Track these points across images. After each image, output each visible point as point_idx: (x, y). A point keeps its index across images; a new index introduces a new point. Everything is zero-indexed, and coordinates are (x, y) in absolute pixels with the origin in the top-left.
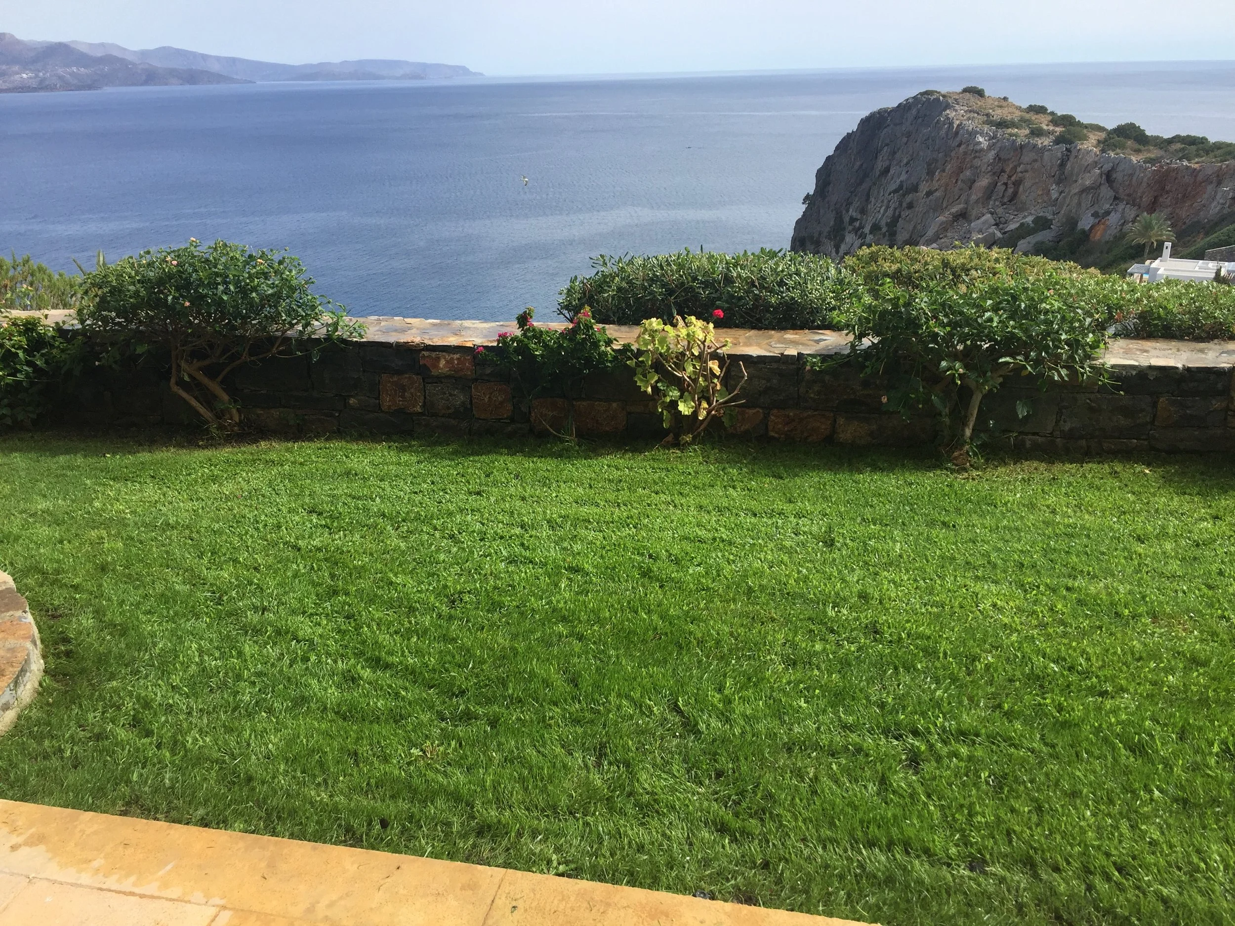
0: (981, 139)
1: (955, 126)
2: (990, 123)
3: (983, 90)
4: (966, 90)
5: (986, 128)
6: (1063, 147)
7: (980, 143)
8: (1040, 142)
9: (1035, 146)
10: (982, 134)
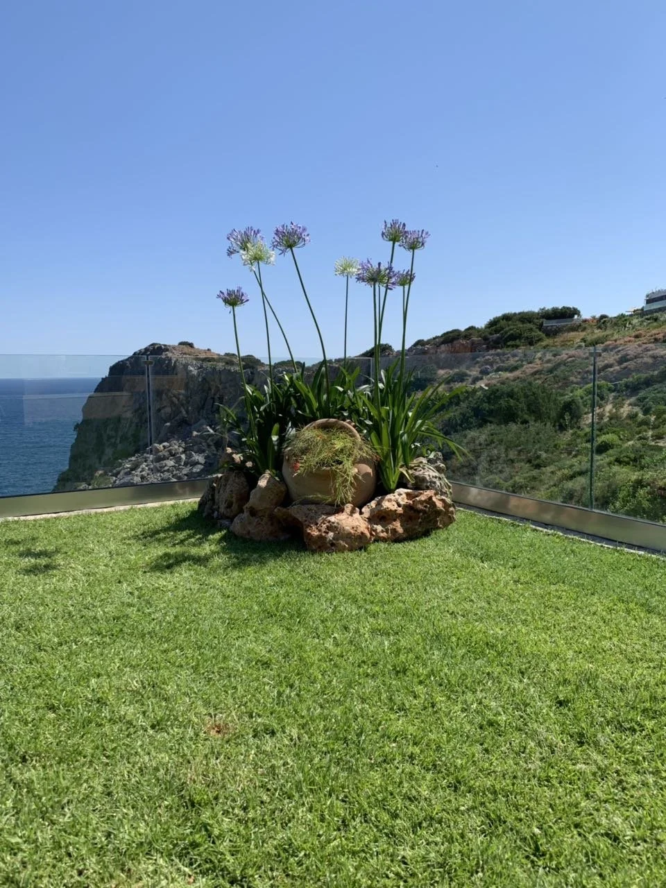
0: (192, 368)
1: (173, 362)
2: (197, 359)
3: (192, 344)
4: (181, 344)
5: (194, 362)
6: (249, 371)
7: (191, 371)
8: (232, 368)
9: (229, 371)
10: (192, 365)
